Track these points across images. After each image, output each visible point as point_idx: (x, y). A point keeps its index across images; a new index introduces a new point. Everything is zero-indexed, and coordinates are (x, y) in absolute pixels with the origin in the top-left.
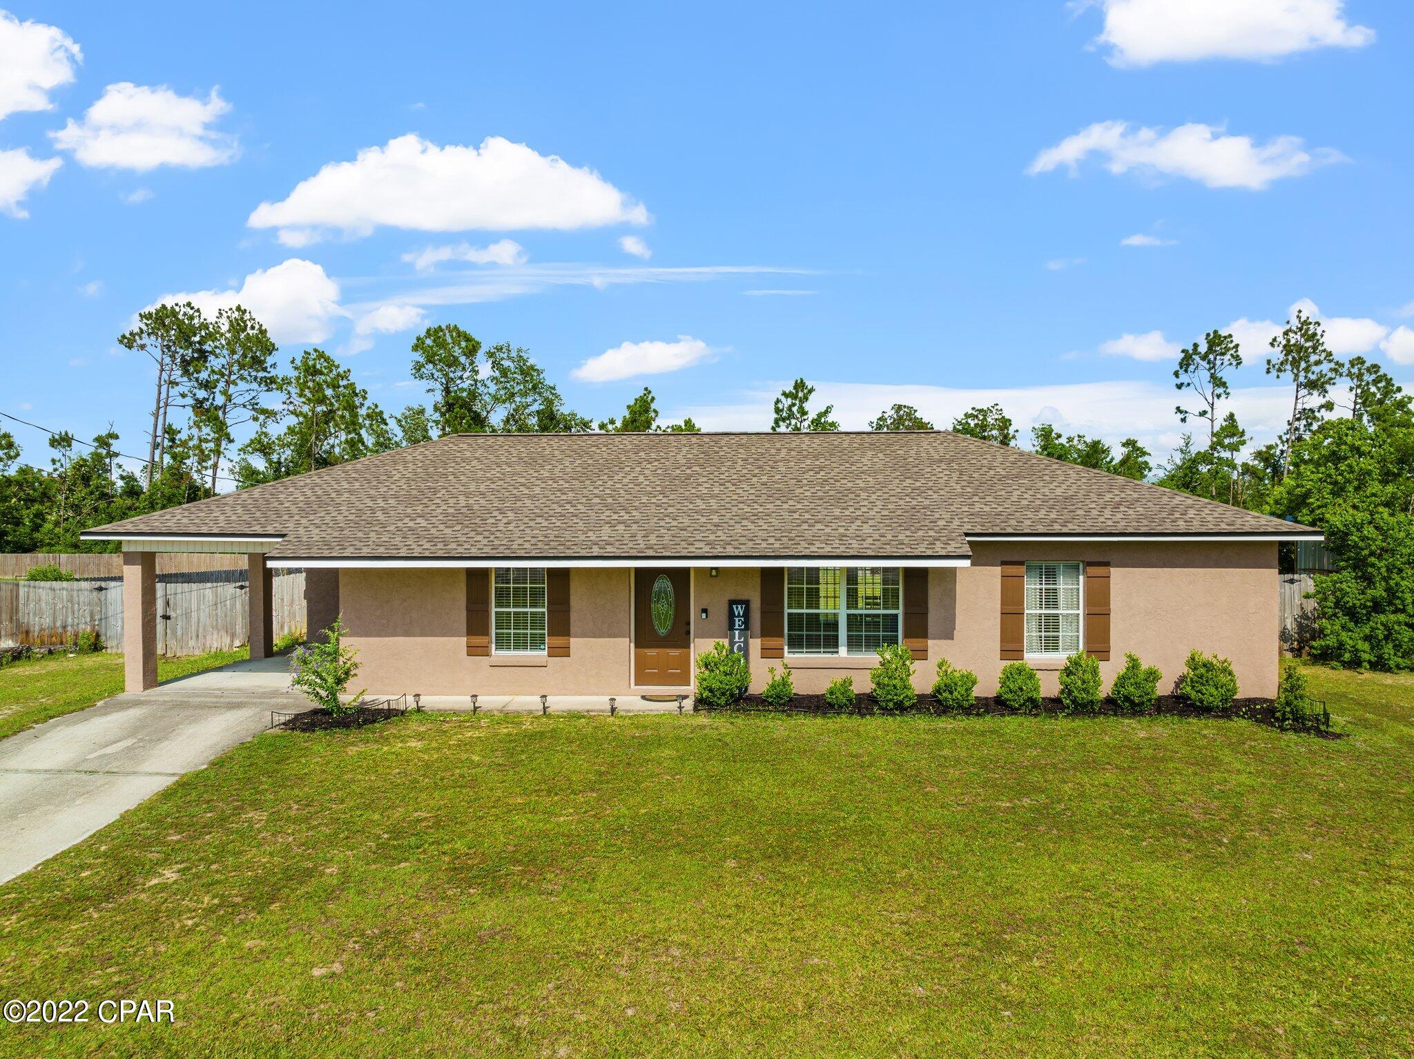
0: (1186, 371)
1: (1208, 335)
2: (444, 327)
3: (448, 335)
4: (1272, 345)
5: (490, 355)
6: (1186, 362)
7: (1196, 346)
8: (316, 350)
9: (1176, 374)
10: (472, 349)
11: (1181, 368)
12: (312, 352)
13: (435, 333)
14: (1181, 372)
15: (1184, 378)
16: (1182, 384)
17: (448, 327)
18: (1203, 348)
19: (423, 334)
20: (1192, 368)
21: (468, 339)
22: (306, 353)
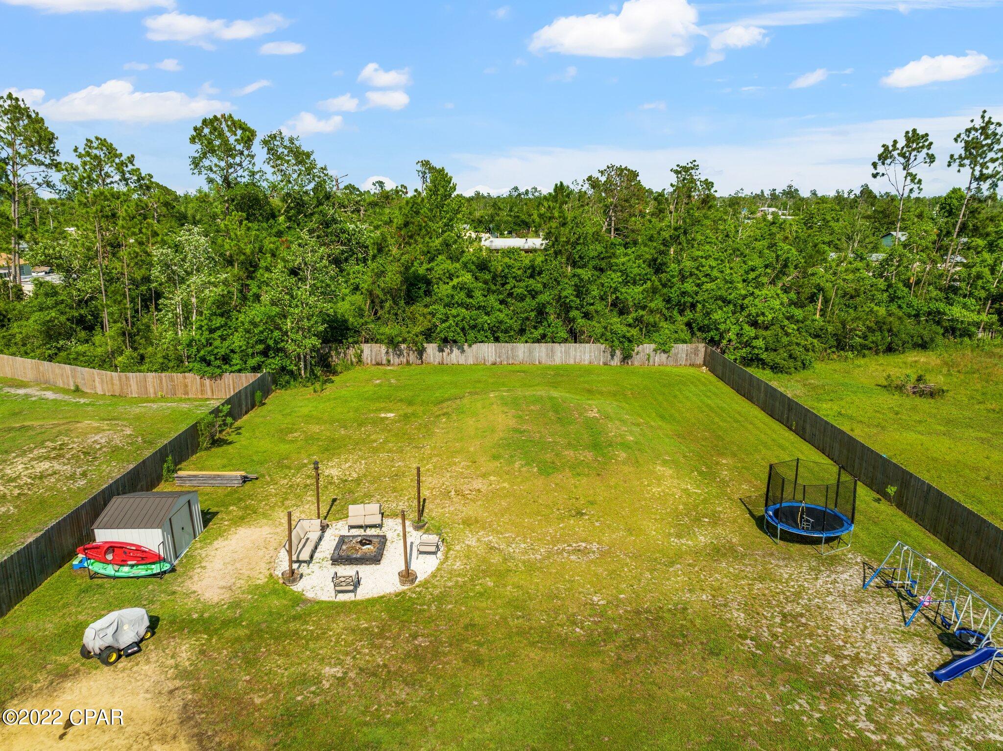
0: (883, 164)
1: (907, 133)
2: (219, 116)
3: (224, 123)
4: (956, 140)
5: (265, 142)
6: (885, 156)
7: (895, 142)
8: (97, 138)
9: (875, 165)
10: (248, 138)
11: (879, 159)
12: (94, 140)
13: (211, 123)
14: (880, 163)
15: (881, 169)
16: (877, 174)
17: (223, 116)
18: (902, 143)
19: (199, 125)
20: (888, 161)
21: (244, 128)
22: (88, 140)
